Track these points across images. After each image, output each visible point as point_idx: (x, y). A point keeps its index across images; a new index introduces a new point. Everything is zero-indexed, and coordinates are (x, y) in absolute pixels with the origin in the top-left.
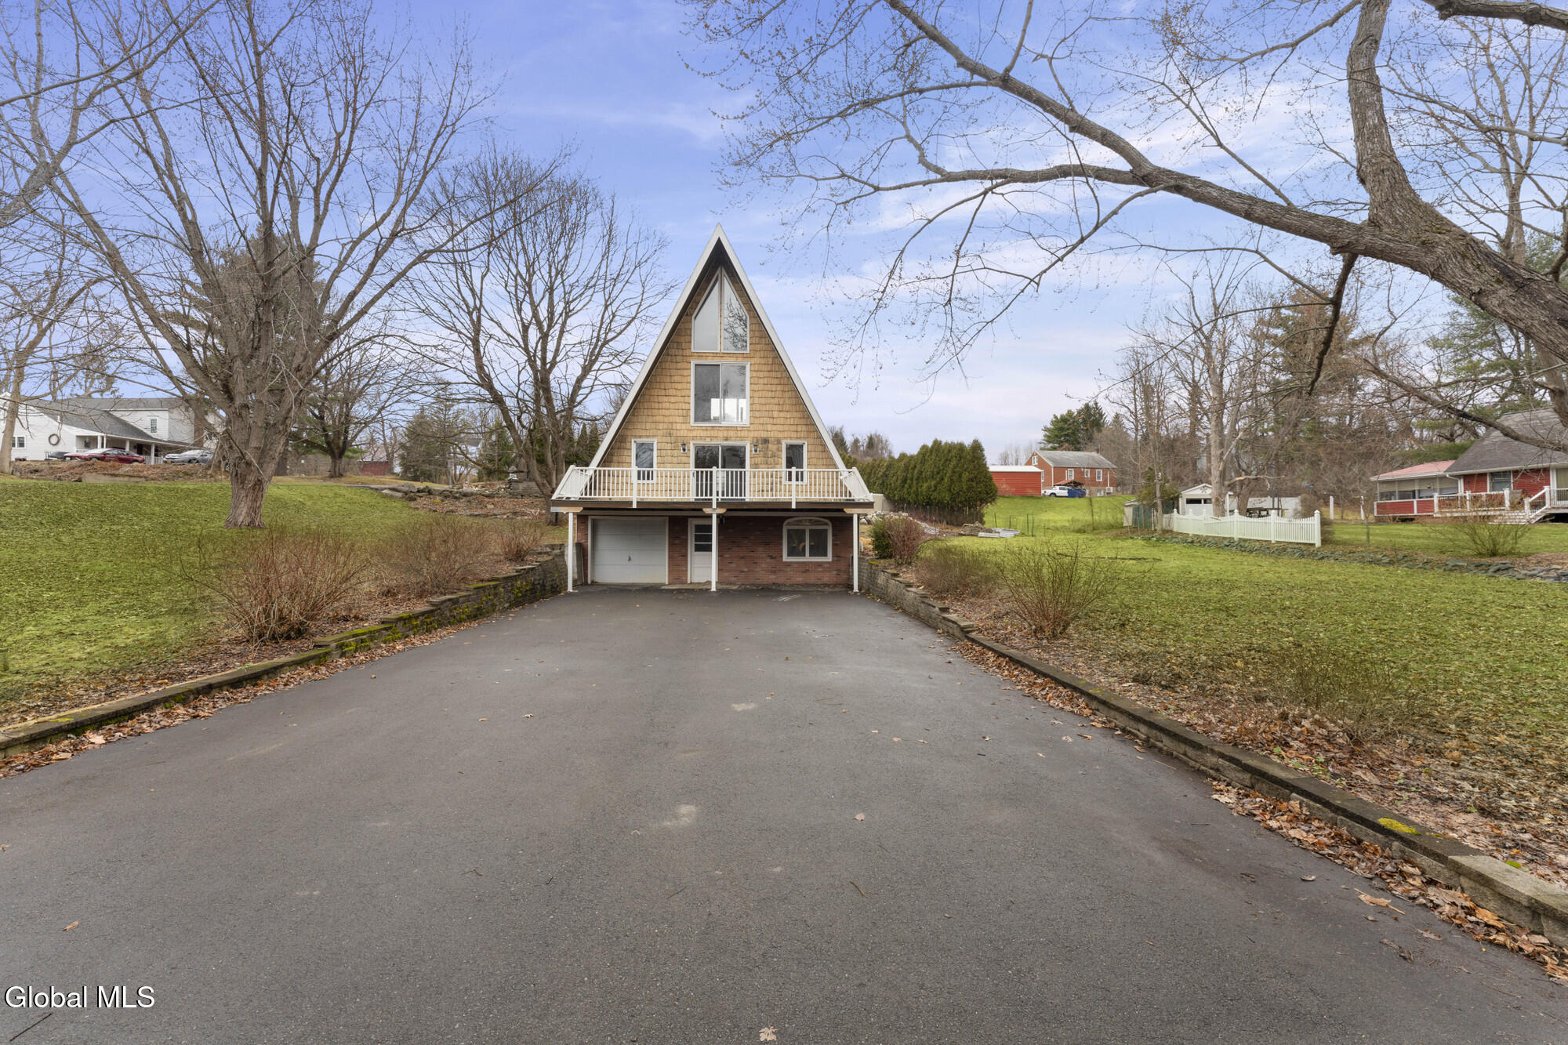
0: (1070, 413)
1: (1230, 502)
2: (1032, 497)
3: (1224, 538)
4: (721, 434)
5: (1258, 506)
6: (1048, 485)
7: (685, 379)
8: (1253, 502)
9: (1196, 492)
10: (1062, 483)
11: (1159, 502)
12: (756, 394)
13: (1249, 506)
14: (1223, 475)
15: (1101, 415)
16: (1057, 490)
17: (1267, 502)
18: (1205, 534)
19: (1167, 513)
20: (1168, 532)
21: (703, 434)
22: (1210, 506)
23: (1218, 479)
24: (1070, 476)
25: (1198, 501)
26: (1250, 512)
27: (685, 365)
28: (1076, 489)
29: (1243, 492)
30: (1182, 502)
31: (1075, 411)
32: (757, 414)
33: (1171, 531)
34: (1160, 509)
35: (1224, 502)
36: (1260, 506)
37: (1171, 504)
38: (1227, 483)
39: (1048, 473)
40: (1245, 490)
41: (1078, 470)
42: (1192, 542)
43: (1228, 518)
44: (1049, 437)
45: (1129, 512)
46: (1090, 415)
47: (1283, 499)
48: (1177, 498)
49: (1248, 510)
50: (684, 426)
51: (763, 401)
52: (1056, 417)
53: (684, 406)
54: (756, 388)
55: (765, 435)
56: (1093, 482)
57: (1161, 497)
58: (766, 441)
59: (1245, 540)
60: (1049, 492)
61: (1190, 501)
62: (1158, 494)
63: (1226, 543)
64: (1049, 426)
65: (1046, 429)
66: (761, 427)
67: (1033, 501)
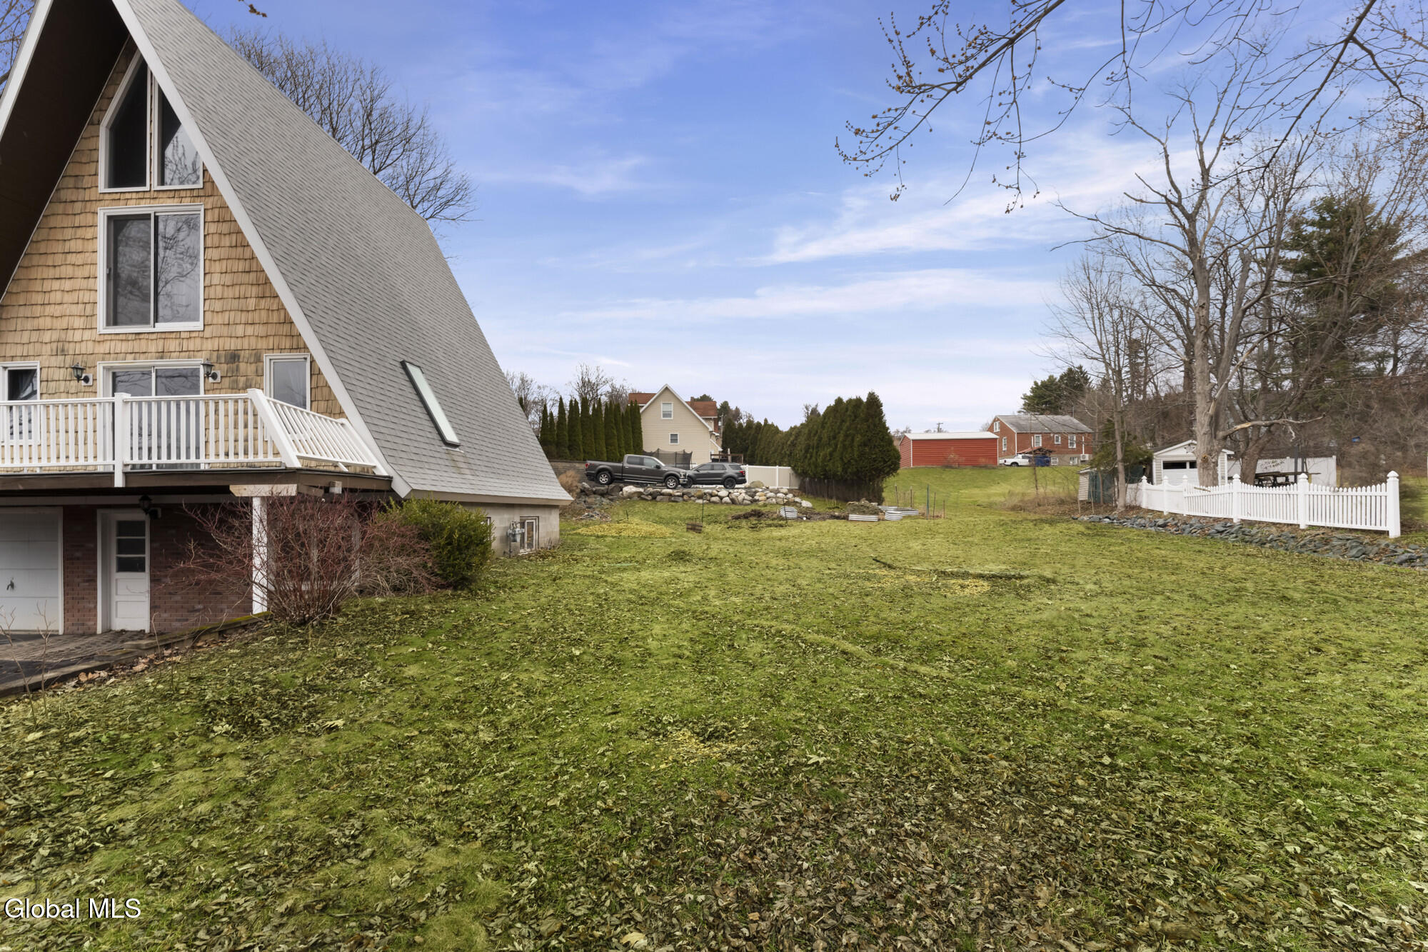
0: (1051, 379)
1: (1224, 465)
2: (985, 467)
3: (1216, 520)
4: (153, 347)
5: (1272, 470)
6: (1010, 453)
7: (89, 246)
8: (1263, 466)
9: (1179, 452)
10: (1026, 451)
11: (1120, 467)
12: (217, 267)
13: (1259, 471)
14: (1215, 422)
15: (1086, 380)
16: (1019, 459)
17: (1287, 465)
18: (1186, 513)
19: (1132, 482)
20: (1133, 508)
21: (124, 347)
22: (1195, 472)
23: (1206, 429)
24: (1037, 442)
25: (1180, 465)
26: (1259, 480)
27: (88, 219)
28: (1041, 458)
29: (1250, 451)
30: (1157, 466)
31: (1057, 376)
32: (218, 306)
33: (1139, 508)
34: (1122, 476)
35: (1216, 464)
36: (1276, 469)
37: (1140, 469)
38: (1221, 434)
39: (1010, 441)
40: (1252, 449)
41: (1047, 437)
42: (1164, 526)
43: (1224, 487)
44: (1029, 405)
45: (1084, 482)
46: (1074, 379)
47: (1309, 460)
48: (1149, 461)
49: (1257, 476)
50: (87, 335)
51: (228, 279)
52: (1036, 383)
53: (86, 297)
54: (214, 254)
55: (231, 345)
56: (1063, 449)
57: (1124, 460)
58: (234, 357)
59: (1251, 524)
60: (1009, 461)
61: (1169, 465)
62: (1119, 456)
63: (1219, 527)
64: (1029, 394)
65: (1026, 397)
66: (225, 331)
67: (986, 472)
